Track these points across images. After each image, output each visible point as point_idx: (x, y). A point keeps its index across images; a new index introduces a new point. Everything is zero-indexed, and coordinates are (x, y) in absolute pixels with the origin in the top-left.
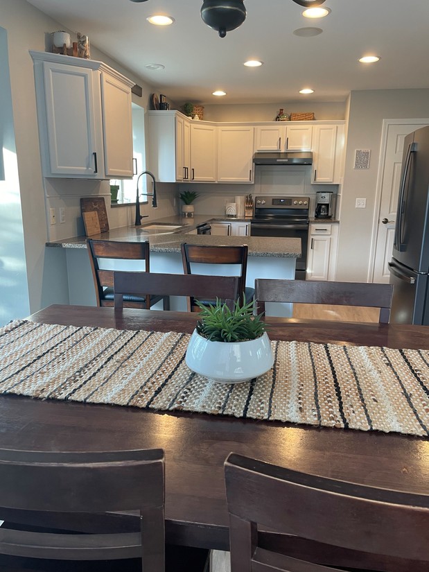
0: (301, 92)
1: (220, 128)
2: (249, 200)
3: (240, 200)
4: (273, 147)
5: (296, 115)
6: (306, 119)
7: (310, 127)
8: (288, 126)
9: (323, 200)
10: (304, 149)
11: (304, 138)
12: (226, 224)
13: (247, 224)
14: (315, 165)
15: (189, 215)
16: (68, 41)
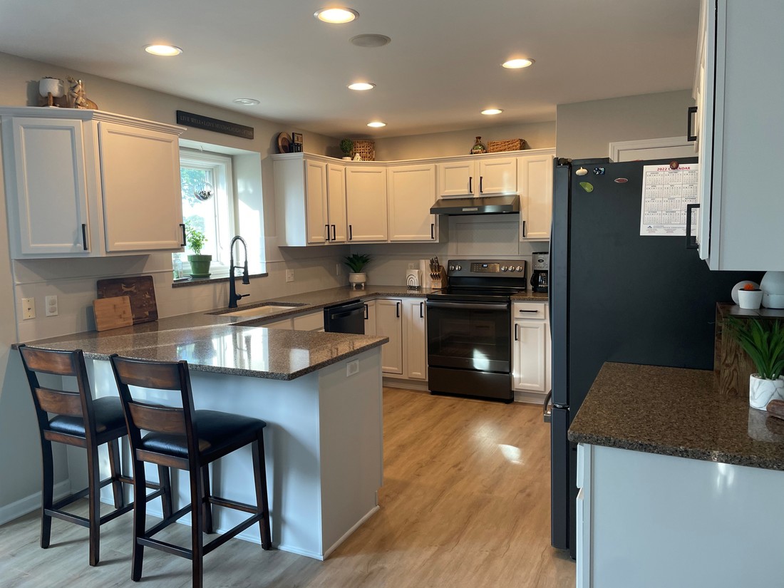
0: (483, 113)
1: (391, 169)
2: (435, 266)
3: (425, 265)
4: (463, 191)
5: (494, 144)
6: (509, 149)
7: (513, 159)
8: (481, 161)
9: (542, 264)
10: (507, 191)
11: (506, 176)
12: (394, 301)
13: (423, 300)
14: (524, 215)
15: (359, 286)
16: (54, 88)
